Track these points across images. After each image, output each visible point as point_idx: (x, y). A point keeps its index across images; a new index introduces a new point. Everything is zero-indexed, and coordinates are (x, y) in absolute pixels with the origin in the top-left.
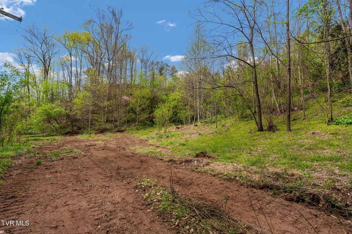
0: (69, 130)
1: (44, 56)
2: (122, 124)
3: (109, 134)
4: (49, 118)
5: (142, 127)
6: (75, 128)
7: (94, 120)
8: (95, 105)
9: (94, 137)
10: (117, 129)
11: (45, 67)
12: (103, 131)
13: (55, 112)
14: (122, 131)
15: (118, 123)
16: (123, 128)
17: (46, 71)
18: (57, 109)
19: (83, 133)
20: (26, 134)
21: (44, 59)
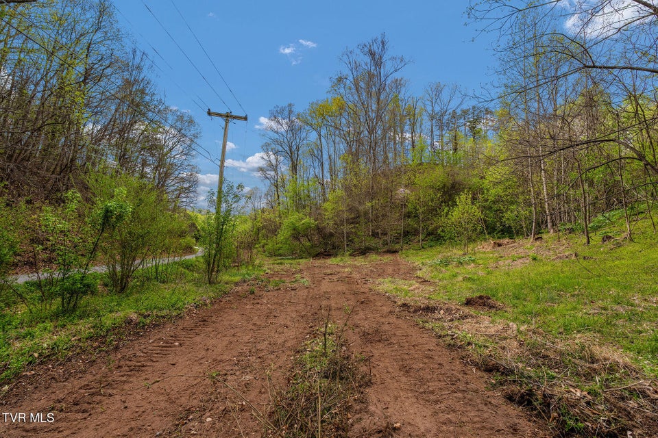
0: (319, 250)
1: (291, 147)
2: (396, 240)
3: (373, 257)
4: (296, 234)
5: (432, 243)
6: (329, 247)
7: (351, 233)
8: (351, 209)
9: (349, 260)
10: (386, 248)
11: (293, 162)
12: (364, 252)
13: (303, 224)
14: (394, 252)
15: (388, 238)
16: (397, 247)
17: (294, 168)
18: (305, 220)
19: (337, 255)
20: (277, 256)
21: (291, 151)
